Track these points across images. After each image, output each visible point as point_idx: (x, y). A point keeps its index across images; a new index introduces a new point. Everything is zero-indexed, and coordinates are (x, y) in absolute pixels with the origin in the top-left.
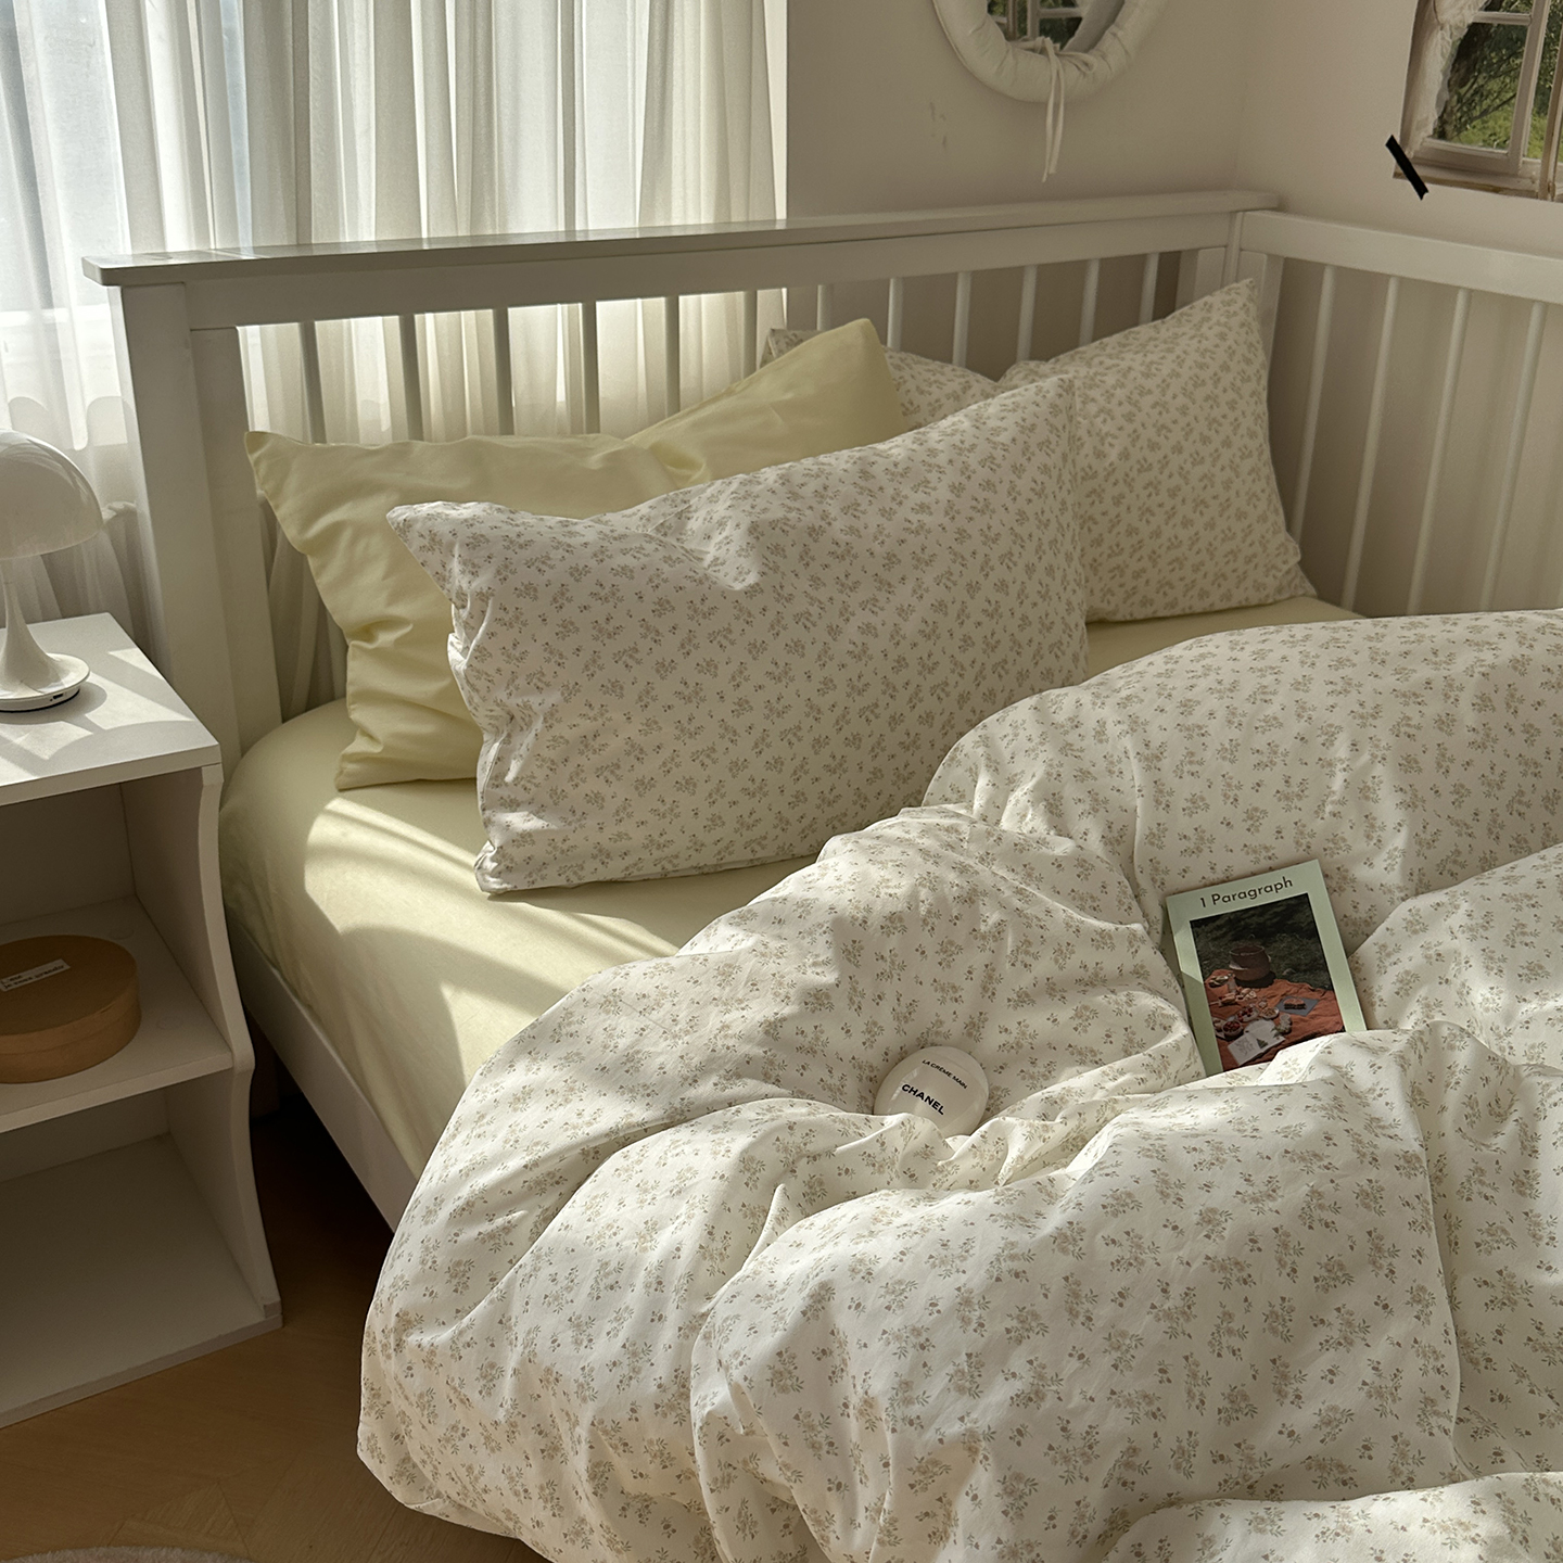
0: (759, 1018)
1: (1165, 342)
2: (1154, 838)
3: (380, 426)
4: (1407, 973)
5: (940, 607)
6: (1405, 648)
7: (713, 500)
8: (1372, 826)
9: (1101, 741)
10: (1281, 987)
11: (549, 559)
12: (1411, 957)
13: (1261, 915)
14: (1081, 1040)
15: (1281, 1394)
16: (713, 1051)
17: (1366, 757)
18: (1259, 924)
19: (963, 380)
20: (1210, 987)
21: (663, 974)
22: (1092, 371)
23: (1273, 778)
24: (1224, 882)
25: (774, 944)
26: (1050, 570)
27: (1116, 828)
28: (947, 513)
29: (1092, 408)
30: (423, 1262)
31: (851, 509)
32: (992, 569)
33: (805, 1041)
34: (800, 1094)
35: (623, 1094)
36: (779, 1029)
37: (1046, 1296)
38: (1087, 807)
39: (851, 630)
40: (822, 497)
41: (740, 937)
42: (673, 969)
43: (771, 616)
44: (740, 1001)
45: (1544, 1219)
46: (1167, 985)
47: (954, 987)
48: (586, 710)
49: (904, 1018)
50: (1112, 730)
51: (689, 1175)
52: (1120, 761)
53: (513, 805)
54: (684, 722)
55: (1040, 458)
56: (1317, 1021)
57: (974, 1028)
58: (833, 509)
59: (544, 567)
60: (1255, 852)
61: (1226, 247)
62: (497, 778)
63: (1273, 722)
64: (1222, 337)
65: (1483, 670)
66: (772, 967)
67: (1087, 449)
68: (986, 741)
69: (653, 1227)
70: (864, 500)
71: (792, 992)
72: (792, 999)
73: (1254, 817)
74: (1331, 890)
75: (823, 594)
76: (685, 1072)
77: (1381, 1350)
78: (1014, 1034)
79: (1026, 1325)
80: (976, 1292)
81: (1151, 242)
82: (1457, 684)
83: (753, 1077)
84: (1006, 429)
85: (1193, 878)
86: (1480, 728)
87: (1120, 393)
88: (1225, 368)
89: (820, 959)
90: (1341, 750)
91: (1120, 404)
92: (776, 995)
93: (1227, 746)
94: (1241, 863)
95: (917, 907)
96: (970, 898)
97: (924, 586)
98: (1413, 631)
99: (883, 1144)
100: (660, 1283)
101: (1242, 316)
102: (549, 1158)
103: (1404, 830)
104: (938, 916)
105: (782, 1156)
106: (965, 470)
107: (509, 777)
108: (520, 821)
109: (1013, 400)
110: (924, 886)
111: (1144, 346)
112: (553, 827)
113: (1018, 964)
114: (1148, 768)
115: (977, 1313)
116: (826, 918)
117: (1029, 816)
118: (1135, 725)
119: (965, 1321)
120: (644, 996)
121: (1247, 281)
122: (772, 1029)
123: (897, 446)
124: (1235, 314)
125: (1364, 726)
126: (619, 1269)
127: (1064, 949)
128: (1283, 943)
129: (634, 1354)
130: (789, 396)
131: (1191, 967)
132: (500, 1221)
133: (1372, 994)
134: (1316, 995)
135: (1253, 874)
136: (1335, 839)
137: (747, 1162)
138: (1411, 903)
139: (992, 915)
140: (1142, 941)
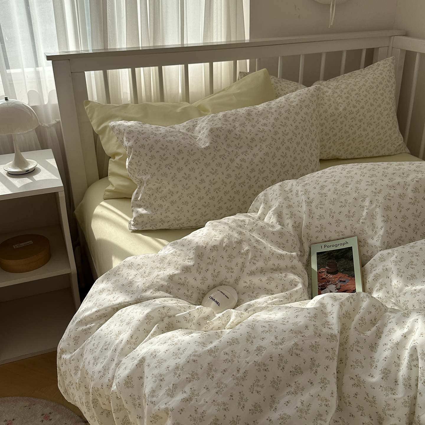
0: (168, 274)
1: (363, 75)
2: (307, 227)
3: (127, 99)
4: (377, 274)
5: (267, 154)
6: (394, 172)
7: (203, 121)
8: (374, 227)
9: (297, 197)
10: (339, 275)
11: (149, 137)
12: (379, 269)
13: (338, 252)
14: (269, 287)
15: (271, 407)
16: (153, 282)
17: (374, 206)
18: (336, 255)
19: (296, 86)
20: (319, 273)
21: (146, 259)
22: (338, 84)
23: (345, 210)
24: (329, 241)
25: (178, 252)
26: (305, 144)
27: (297, 223)
28: (272, 126)
29: (336, 95)
30: (68, 335)
31: (243, 125)
32: (285, 143)
33: (182, 282)
34: (176, 297)
35: (126, 293)
36: (173, 277)
37: (201, 368)
38: (289, 216)
39: (237, 160)
40: (235, 121)
41: (171, 249)
42: (149, 258)
43: (212, 155)
44: (165, 268)
45: (376, 360)
46: (302, 272)
47: (232, 268)
48: (157, 181)
49: (215, 276)
50: (300, 193)
51: (132, 319)
52: (301, 203)
53: (140, 206)
54: (185, 185)
55: (305, 110)
56: (348, 286)
57: (237, 281)
58: (237, 124)
59: (147, 140)
60: (338, 233)
61: (388, 47)
62: (136, 198)
63: (348, 193)
64: (381, 74)
65: (417, 180)
66: (176, 259)
67: (333, 107)
68: (265, 195)
69: (120, 333)
70: (247, 122)
71: (179, 266)
72: (179, 269)
73: (338, 222)
74: (359, 246)
75: (230, 150)
76: (143, 288)
77: (306, 397)
78: (248, 284)
79: (194, 376)
80: (181, 365)
81: (364, 45)
82: (408, 184)
83: (163, 291)
84: (295, 101)
85: (319, 240)
86: (413, 198)
87: (345, 91)
88: (381, 83)
89: (190, 258)
90: (367, 203)
91: (345, 94)
92: (175, 267)
93: (332, 200)
94: (334, 236)
95: (223, 244)
96: (240, 242)
97: (262, 148)
98: (399, 167)
99: (190, 314)
100: (116, 350)
101: (388, 68)
102: (103, 309)
103: (383, 229)
104: (229, 247)
105: (160, 315)
106: (280, 114)
107: (139, 199)
108: (142, 211)
109: (300, 92)
110: (226, 238)
111: (356, 76)
112: (149, 213)
113: (252, 263)
114: (308, 206)
115: (179, 372)
116: (194, 245)
117: (272, 218)
118: (306, 192)
119: (175, 374)
120: (139, 265)
121: (392, 57)
122: (171, 278)
123: (261, 106)
124: (386, 67)
125: (375, 196)
126: (109, 344)
127: (267, 259)
128: (343, 261)
129: (105, 370)
130: (239, 91)
131: (314, 266)
132: (88, 326)
133: (367, 279)
134: (349, 278)
135: (338, 240)
136: (363, 230)
137: (148, 317)
138: (382, 252)
139: (246, 248)
140: (295, 258)
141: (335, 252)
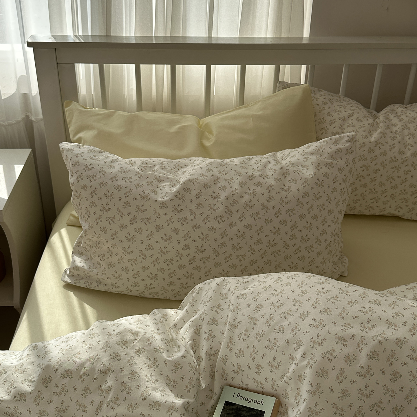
2: (223, 360)
8: (298, 394)
11: (96, 176)
13: (247, 412)
17: (305, 363)
18: (244, 416)
23: (270, 354)
27: (213, 350)
38: (207, 337)
47: (85, 406)
53: (81, 254)
59: (92, 180)
60: (257, 383)
71: (13, 390)
72: (11, 393)
73: (259, 368)
82: (365, 342)
85: (236, 383)
86: (366, 367)
89: (33, 379)
92: (8, 389)
93: (260, 333)
94: (252, 386)
95: (81, 369)
96: (105, 372)
104: (88, 375)
107: (82, 245)
110: (90, 361)
113: (109, 406)
114: (230, 330)
116: (46, 363)
117: (187, 331)
118: (236, 309)
125: (312, 347)
136: (286, 392)
139: (110, 382)
140: (176, 410)
141: (245, 411)
